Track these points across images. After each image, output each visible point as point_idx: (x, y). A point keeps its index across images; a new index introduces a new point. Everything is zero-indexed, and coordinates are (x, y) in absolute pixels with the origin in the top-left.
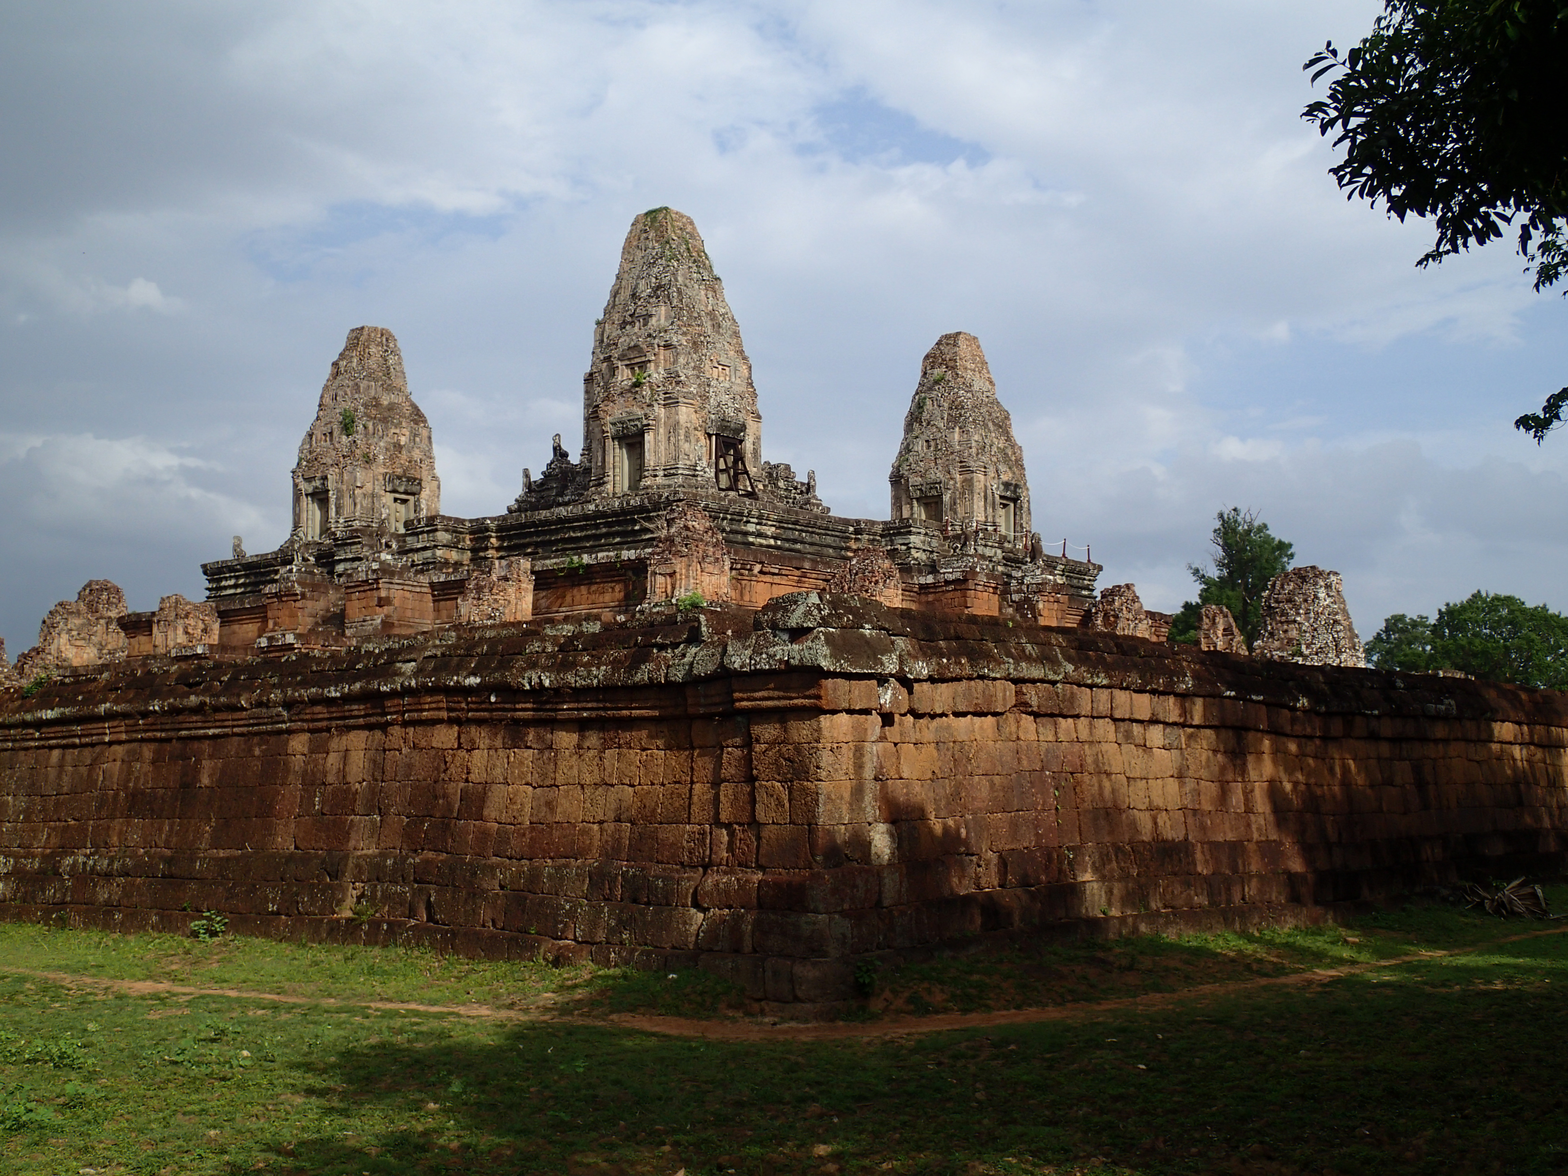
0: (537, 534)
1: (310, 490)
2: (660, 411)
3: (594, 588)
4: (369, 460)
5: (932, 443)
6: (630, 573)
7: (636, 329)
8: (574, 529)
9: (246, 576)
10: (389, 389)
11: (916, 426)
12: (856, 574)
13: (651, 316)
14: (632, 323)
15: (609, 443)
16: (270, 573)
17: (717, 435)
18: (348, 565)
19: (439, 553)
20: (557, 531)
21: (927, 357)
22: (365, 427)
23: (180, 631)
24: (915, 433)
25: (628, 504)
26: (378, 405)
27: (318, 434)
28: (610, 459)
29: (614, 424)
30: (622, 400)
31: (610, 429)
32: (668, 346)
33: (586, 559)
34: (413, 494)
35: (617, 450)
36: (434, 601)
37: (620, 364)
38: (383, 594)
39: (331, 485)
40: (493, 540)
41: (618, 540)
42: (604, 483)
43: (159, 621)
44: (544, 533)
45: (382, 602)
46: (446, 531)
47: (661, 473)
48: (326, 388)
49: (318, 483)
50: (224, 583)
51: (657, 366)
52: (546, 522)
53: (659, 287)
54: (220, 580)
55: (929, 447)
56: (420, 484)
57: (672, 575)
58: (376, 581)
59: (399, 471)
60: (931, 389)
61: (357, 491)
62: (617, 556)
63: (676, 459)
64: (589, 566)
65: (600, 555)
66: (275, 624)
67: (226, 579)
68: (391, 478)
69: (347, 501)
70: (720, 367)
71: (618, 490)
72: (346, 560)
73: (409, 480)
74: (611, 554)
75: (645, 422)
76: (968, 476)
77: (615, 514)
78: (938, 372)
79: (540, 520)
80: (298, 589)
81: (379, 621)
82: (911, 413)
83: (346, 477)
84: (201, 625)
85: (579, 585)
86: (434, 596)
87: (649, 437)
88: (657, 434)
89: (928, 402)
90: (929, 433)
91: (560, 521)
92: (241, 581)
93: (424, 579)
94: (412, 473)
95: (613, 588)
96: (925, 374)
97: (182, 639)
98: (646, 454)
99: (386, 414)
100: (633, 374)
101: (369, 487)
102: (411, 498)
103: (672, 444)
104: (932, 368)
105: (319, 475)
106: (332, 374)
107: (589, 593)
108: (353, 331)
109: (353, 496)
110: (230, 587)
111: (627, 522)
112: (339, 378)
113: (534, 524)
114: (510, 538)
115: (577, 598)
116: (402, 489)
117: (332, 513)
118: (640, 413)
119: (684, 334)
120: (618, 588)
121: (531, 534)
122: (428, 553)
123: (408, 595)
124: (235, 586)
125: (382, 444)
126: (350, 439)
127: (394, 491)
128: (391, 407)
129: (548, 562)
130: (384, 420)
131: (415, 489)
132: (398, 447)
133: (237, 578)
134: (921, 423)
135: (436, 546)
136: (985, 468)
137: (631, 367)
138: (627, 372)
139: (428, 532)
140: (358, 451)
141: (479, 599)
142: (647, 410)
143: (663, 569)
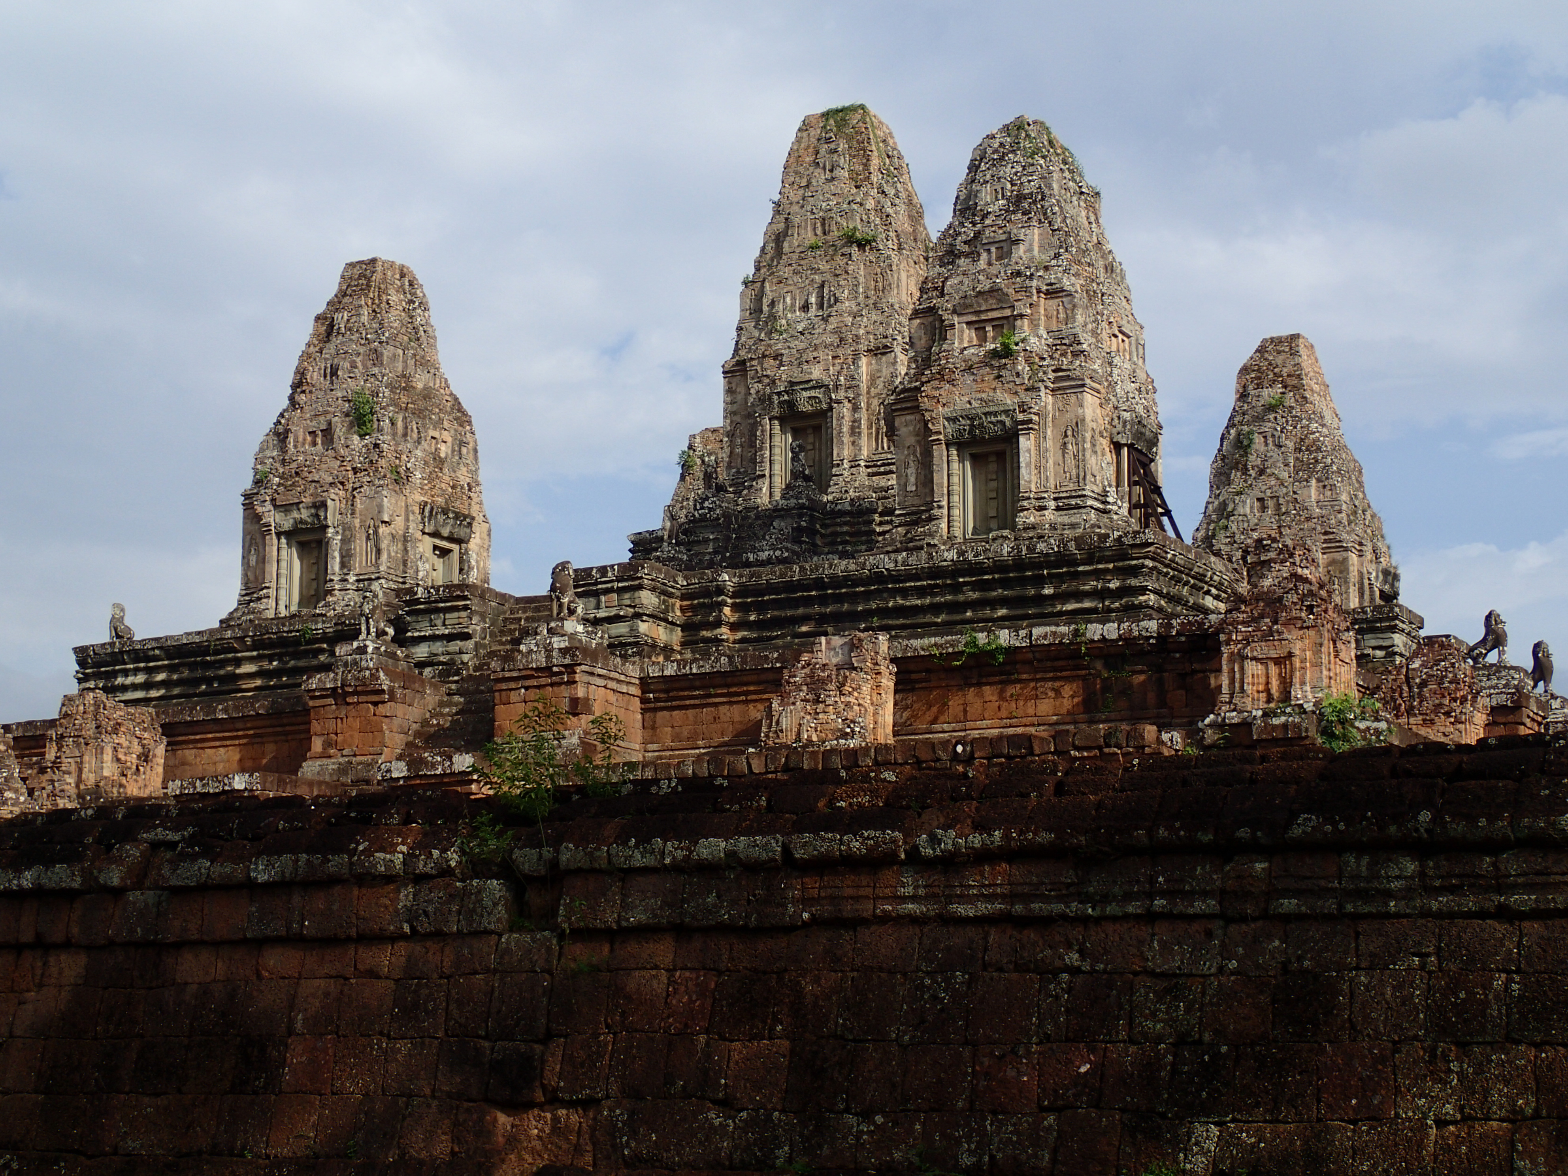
0: (823, 600)
1: (287, 525)
2: (1047, 400)
3: (1012, 690)
4: (401, 479)
5: (1270, 503)
6: (1099, 665)
7: (982, 264)
8: (905, 593)
9: (171, 669)
10: (427, 364)
11: (1236, 476)
12: (1423, 684)
13: (1017, 242)
14: (974, 256)
15: (940, 453)
16: (223, 663)
17: (1130, 446)
18: (438, 647)
19: (643, 627)
20: (867, 596)
21: (1244, 370)
22: (393, 423)
23: (108, 756)
24: (1235, 487)
25: (1031, 549)
26: (408, 388)
27: (299, 432)
28: (940, 478)
29: (952, 420)
30: (969, 379)
31: (942, 428)
32: (1054, 292)
33: (1004, 637)
34: (459, 541)
35: (955, 465)
36: (644, 711)
37: (956, 319)
38: (581, 692)
39: (332, 517)
40: (727, 610)
41: (1002, 612)
42: (931, 519)
43: (62, 737)
44: (839, 599)
45: (577, 707)
46: (653, 589)
47: (1052, 504)
48: (306, 356)
49: (305, 514)
50: (120, 680)
51: (1034, 325)
52: (848, 580)
53: (1020, 198)
54: (114, 674)
55: (1264, 508)
56: (470, 525)
57: (1284, 660)
58: (570, 669)
59: (440, 500)
60: (1259, 419)
61: (383, 530)
62: (1076, 634)
63: (1080, 480)
64: (1011, 651)
65: (1037, 631)
66: (328, 744)
67: (126, 673)
68: (429, 512)
69: (360, 545)
70: (1120, 336)
71: (958, 532)
72: (434, 638)
73: (457, 516)
74: (1064, 629)
75: (1021, 417)
76: (1338, 556)
77: (1000, 566)
78: (1270, 394)
79: (833, 577)
80: (385, 682)
81: (575, 740)
82: (1222, 456)
83: (359, 505)
84: (137, 749)
85: (979, 684)
86: (643, 701)
87: (1026, 443)
88: (1041, 438)
89: (1258, 439)
90: (1264, 486)
91: (878, 578)
92: (161, 677)
93: (633, 671)
94: (460, 506)
95: (1058, 692)
96: (1243, 396)
97: (109, 770)
98: (1023, 471)
99: (421, 404)
100: (983, 339)
101: (399, 522)
102: (455, 547)
103: (1069, 458)
104: (1259, 386)
105: (308, 500)
106: (316, 335)
107: (1002, 698)
108: (352, 265)
109: (374, 538)
110: (135, 687)
111: (1023, 582)
112: (336, 341)
113: (818, 583)
114: (761, 607)
115: (975, 706)
116: (445, 532)
117: (335, 565)
118: (1010, 401)
119: (1076, 275)
120: (1067, 690)
121: (808, 602)
122: (621, 629)
123: (612, 697)
124: (147, 686)
125: (419, 453)
126: (368, 440)
127: (435, 534)
128: (427, 394)
129: (916, 643)
130: (419, 414)
131: (462, 532)
132: (440, 462)
133: (149, 671)
134: (1245, 471)
135: (638, 616)
136: (1361, 544)
137: (979, 326)
138: (969, 335)
139: (620, 591)
140: (383, 462)
141: (817, 701)
142: (1026, 397)
143: (1259, 649)
